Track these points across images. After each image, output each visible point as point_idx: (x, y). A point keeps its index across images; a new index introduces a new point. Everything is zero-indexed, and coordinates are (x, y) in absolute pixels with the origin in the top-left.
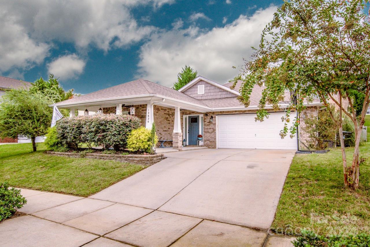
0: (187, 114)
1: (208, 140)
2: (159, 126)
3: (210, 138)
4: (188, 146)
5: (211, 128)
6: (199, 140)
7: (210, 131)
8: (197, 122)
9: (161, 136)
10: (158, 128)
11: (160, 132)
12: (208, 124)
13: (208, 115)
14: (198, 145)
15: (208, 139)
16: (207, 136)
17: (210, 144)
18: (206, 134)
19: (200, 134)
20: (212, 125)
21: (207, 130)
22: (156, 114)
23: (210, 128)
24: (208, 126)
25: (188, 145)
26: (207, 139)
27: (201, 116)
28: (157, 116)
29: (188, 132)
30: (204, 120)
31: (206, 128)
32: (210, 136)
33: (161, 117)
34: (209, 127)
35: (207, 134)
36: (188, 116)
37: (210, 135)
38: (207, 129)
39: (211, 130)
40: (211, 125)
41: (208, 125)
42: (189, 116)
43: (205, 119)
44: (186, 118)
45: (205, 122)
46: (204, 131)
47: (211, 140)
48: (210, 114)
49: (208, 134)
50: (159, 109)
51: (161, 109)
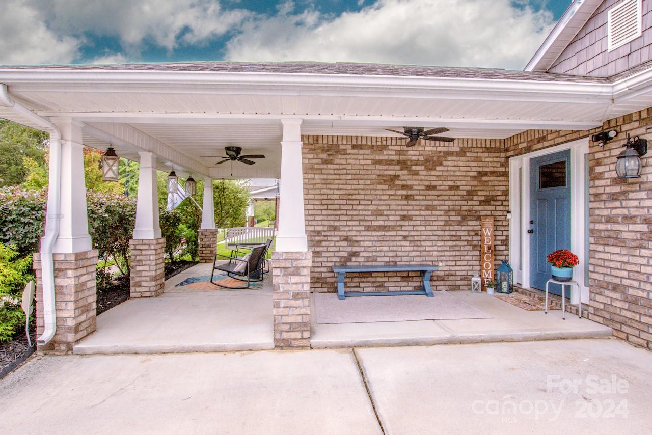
1: (615, 288)
2: (339, 213)
3: (625, 274)
4: (525, 293)
5: (633, 212)
6: (554, 278)
7: (625, 235)
8: (563, 184)
9: (349, 249)
10: (333, 218)
11: (345, 234)
12: (617, 189)
13: (612, 134)
14: (568, 298)
15: (617, 281)
16: (612, 265)
17: (629, 314)
18: (600, 248)
20: (643, 195)
21: (609, 226)
22: (321, 166)
23: (625, 212)
24: (617, 204)
25: (527, 285)
26: (608, 279)
27: (580, 150)
28: (325, 177)
29: (531, 232)
30: (591, 170)
31: (606, 212)
32: (628, 267)
33: (350, 177)
34: (619, 211)
35: (607, 249)
36: (526, 159)
37: (625, 259)
38: (609, 220)
39: (632, 227)
40: (631, 195)
41: (614, 197)
42: (529, 160)
43: (598, 163)
44: (521, 172)
45: (598, 183)
47: (631, 292)
49: (617, 250)
50: (342, 147)
51: (354, 147)
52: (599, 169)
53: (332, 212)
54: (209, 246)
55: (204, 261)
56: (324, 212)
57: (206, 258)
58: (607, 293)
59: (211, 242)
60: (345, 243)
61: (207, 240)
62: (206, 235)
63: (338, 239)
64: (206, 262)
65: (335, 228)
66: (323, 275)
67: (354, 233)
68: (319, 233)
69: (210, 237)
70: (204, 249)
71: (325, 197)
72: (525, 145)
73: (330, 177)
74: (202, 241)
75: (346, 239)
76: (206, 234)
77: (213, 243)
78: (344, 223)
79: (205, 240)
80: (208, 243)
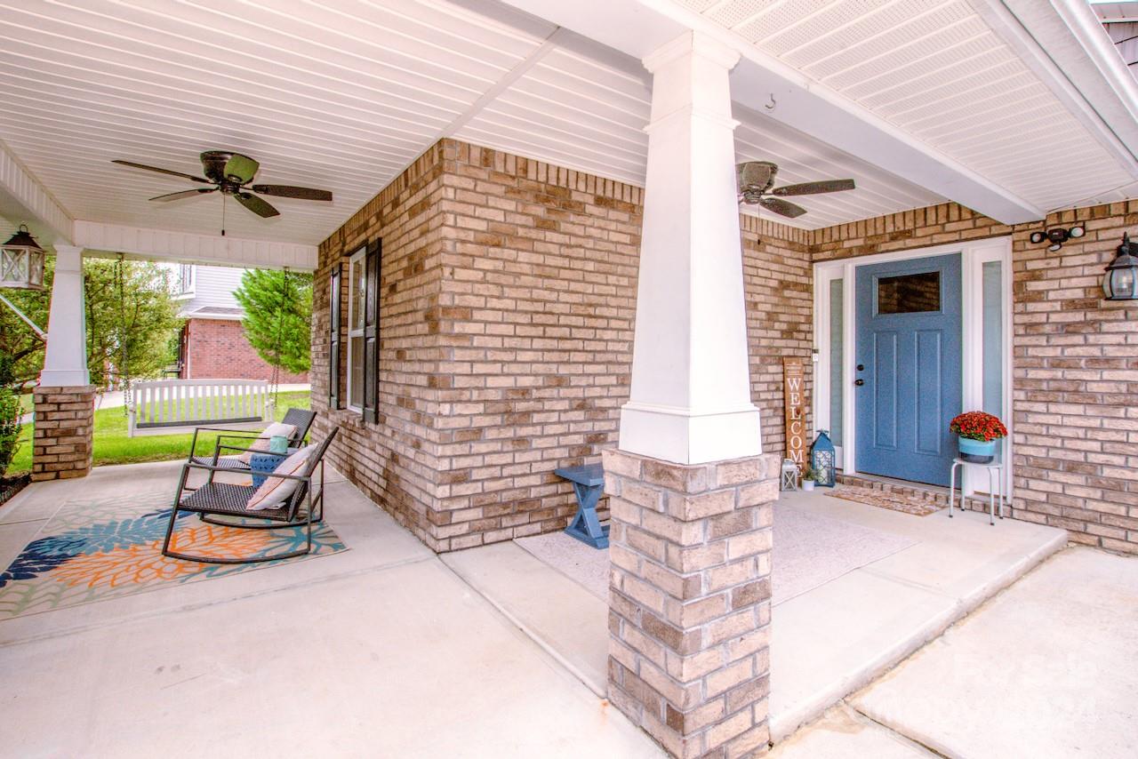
0: (849, 254)
1: (1072, 468)
2: (568, 345)
3: (1094, 446)
4: (852, 482)
5: (1112, 352)
6: (964, 456)
7: (1093, 387)
8: (933, 306)
9: (588, 427)
10: (555, 356)
11: (579, 393)
12: (1076, 317)
13: (1078, 232)
14: (959, 489)
15: (1078, 457)
16: (1064, 432)
17: (1103, 507)
18: (1041, 407)
19: (973, 400)
21: (1059, 374)
22: (534, 234)
23: (1095, 351)
25: (850, 469)
26: (1059, 454)
27: (982, 255)
28: (539, 259)
29: (858, 383)
30: (1018, 286)
31: (1050, 352)
32: (1101, 436)
33: (590, 266)
34: (1079, 351)
35: (1053, 408)
37: (1096, 423)
38: (1059, 364)
39: (1108, 375)
40: (1107, 327)
41: (1068, 329)
42: (858, 269)
43: (1035, 276)
44: (837, 286)
45: (1031, 307)
46: (1019, 383)
47: (1107, 472)
48: (1091, 225)
49: (1079, 409)
50: (575, 197)
51: (600, 201)
52: (1033, 286)
53: (554, 344)
54: (69, 433)
55: (53, 475)
56: (538, 344)
57: (59, 467)
58: (1052, 475)
59: (77, 423)
60: (579, 415)
61: (64, 415)
62: (59, 404)
63: (564, 405)
64: (57, 477)
65: (560, 382)
66: (534, 493)
67: (596, 392)
68: (524, 392)
69: (76, 407)
70: (52, 441)
71: (539, 307)
72: (860, 242)
73: (550, 261)
74: (45, 419)
75: (583, 405)
76: (60, 398)
77: (84, 423)
78: (579, 369)
79: (57, 416)
80: (64, 425)
